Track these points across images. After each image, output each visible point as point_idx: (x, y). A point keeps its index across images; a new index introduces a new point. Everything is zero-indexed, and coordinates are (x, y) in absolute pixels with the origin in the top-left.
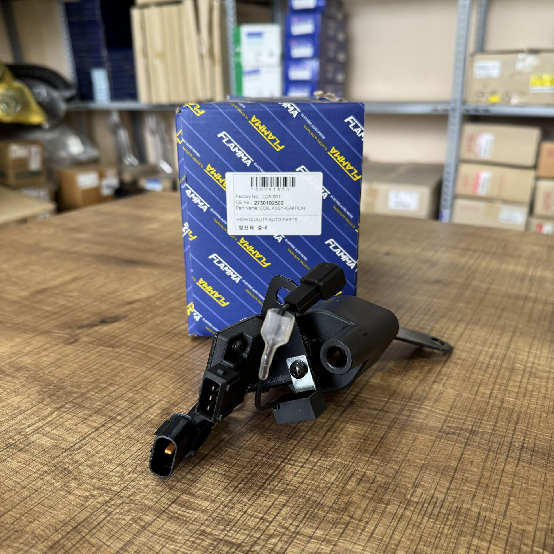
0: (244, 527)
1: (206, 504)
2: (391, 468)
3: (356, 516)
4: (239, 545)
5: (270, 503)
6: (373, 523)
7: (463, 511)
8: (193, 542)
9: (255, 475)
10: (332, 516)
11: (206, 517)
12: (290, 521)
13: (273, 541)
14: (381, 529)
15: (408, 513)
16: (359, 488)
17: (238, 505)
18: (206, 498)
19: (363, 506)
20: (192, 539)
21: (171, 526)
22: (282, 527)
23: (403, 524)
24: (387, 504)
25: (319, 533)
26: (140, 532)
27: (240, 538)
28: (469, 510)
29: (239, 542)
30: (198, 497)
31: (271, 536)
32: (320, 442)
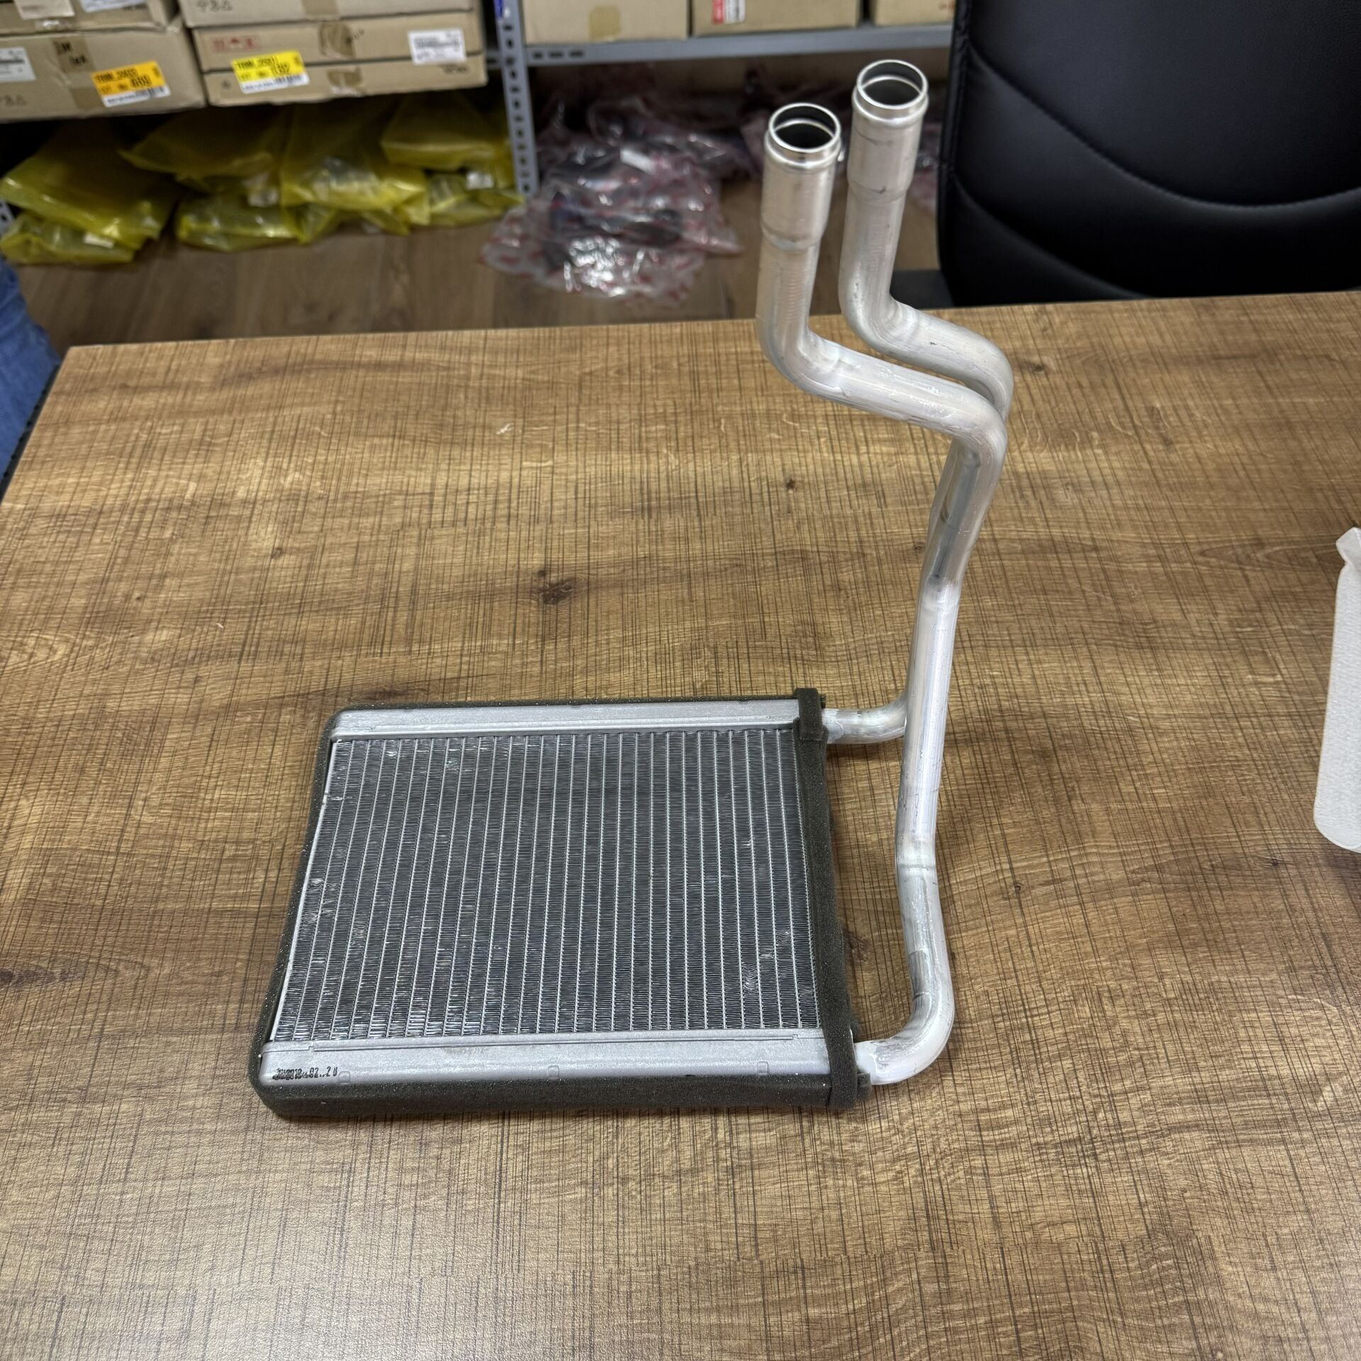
0: (1067, 1118)
1: (1009, 1113)
2: (1125, 965)
3: (1142, 1046)
4: (1080, 1139)
5: (1062, 1077)
6: (1159, 1044)
7: (1216, 985)
8: (1041, 1161)
9: (1017, 1049)
10: (1123, 1057)
11: (1025, 1128)
12: (1095, 1085)
13: (1101, 1115)
14: (1170, 1047)
15: (1177, 1015)
16: (1118, 1009)
17: (1037, 1096)
18: (1003, 1107)
19: (1137, 1029)
20: (1037, 1158)
21: (1007, 1157)
22: (1095, 1096)
23: (1182, 1030)
24: (1154, 1015)
25: (1128, 1083)
26: (988, 1181)
27: (1073, 1131)
28: (1219, 981)
29: (1076, 1135)
30: (995, 1110)
31: (1095, 1112)
32: (1036, 966)
